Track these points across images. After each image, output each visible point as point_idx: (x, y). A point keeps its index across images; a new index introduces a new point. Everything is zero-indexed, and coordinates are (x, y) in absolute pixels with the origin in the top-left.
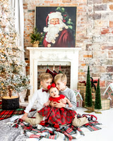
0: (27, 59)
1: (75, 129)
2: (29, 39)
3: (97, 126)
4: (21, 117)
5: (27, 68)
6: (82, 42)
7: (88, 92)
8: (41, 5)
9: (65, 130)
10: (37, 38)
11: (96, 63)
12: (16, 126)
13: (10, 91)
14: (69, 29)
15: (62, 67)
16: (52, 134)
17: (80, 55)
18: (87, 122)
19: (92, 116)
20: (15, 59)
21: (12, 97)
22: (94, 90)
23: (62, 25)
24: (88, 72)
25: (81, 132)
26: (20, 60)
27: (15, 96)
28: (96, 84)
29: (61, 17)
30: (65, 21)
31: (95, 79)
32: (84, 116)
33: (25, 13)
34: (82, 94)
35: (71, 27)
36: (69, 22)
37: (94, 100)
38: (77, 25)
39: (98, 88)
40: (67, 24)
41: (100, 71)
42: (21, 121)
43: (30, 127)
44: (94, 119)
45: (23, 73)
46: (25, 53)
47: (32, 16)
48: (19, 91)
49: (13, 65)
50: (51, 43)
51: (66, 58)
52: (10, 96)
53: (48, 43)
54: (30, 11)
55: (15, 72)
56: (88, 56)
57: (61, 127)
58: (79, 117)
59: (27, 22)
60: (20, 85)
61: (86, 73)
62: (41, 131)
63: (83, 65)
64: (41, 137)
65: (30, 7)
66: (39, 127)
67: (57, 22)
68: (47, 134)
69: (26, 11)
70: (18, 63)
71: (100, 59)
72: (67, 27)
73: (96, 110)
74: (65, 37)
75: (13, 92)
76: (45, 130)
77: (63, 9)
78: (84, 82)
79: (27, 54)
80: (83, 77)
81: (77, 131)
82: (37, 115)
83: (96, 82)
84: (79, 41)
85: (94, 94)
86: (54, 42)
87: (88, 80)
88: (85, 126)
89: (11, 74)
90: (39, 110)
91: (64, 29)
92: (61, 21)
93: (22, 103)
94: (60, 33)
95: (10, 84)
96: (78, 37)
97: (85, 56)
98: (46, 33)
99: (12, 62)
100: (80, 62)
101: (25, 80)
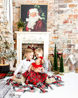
0: (15, 39)
1: (47, 85)
2: (16, 26)
3: (61, 83)
4: (11, 78)
5: (15, 45)
6: (51, 28)
7: (55, 61)
8: (24, 4)
9: (40, 86)
10: (22, 25)
11: (60, 42)
12: (8, 84)
13: (4, 60)
14: (43, 19)
15: (38, 45)
16: (32, 89)
17: (50, 37)
18: (55, 81)
19: (58, 77)
20: (7, 39)
21: (5, 65)
22: (59, 60)
23: (38, 17)
24: (55, 48)
25: (51, 87)
26: (10, 40)
27: (7, 64)
28: (60, 56)
29: (37, 12)
30: (40, 15)
31: (59, 52)
32: (53, 77)
33: (13, 9)
34: (51, 63)
35: (44, 18)
36: (43, 15)
37: (59, 66)
38: (48, 17)
39: (62, 59)
40: (41, 17)
41: (63, 47)
42: (11, 80)
43: (17, 85)
44: (59, 79)
45: (12, 49)
46: (14, 35)
47: (18, 11)
48: (10, 60)
49: (6, 43)
50: (31, 29)
51: (40, 38)
52: (4, 64)
53: (29, 29)
54: (17, 7)
55: (7, 48)
56: (55, 37)
57: (38, 84)
58: (49, 78)
59: (15, 14)
60: (10, 57)
61: (54, 49)
62: (25, 87)
63: (51, 43)
64: (25, 91)
65: (17, 5)
66: (24, 84)
67: (35, 15)
68: (28, 89)
69: (14, 7)
70: (9, 42)
71: (63, 39)
72: (41, 18)
73: (60, 73)
74: (40, 25)
75: (5, 61)
76: (27, 86)
77: (39, 6)
78: (52, 55)
79: (15, 36)
80: (52, 51)
81: (48, 87)
82: (21, 76)
83: (60, 54)
84: (49, 28)
85: (59, 63)
86: (33, 28)
87: (55, 53)
88: (54, 83)
89: (5, 49)
90: (23, 73)
91: (39, 19)
93: (12, 68)
94: (37, 22)
95: (4, 56)
96: (48, 25)
97: (53, 37)
98: (28, 22)
99: (5, 41)
100: (50, 41)
101: (13, 53)
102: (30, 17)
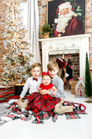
29: (70, 7)
30: (74, 10)
32: (72, 104)
33: (39, 9)
40: (76, 12)
47: (45, 11)
50: (61, 33)
54: (43, 7)
65: (44, 3)
69: (41, 7)
72: (76, 15)
86: (64, 32)
88: (66, 114)
91: (73, 17)
92: (70, 10)
94: (69, 22)
102: (61, 16)
